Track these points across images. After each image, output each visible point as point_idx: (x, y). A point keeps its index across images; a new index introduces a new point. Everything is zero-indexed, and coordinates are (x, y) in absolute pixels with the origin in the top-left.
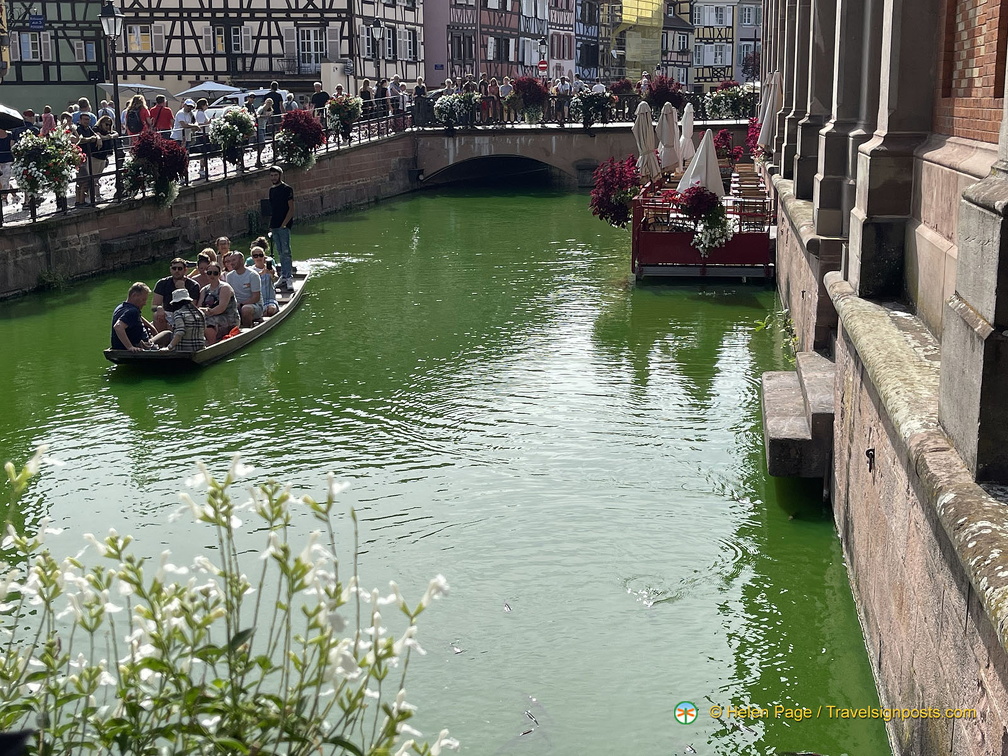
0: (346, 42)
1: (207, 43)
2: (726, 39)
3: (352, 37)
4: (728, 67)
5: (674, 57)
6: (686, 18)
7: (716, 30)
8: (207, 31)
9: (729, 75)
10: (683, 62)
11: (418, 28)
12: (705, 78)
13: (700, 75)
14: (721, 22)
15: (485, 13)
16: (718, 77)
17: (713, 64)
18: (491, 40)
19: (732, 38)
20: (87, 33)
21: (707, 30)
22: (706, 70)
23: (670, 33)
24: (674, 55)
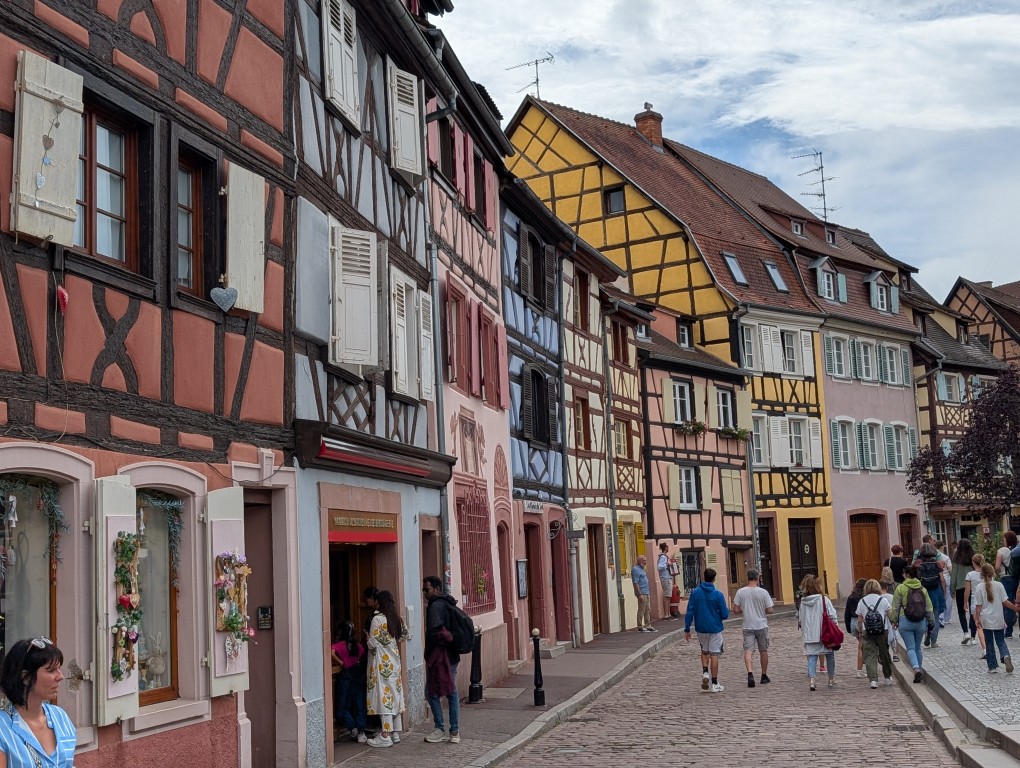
2: (807, 405)
4: (817, 470)
5: (709, 442)
6: (723, 352)
7: (786, 383)
9: (820, 491)
10: (729, 456)
12: (777, 498)
13: (766, 491)
14: (792, 366)
16: (801, 495)
17: (787, 464)
19: (817, 405)
21: (768, 381)
22: (777, 477)
23: (699, 384)
24: (711, 437)
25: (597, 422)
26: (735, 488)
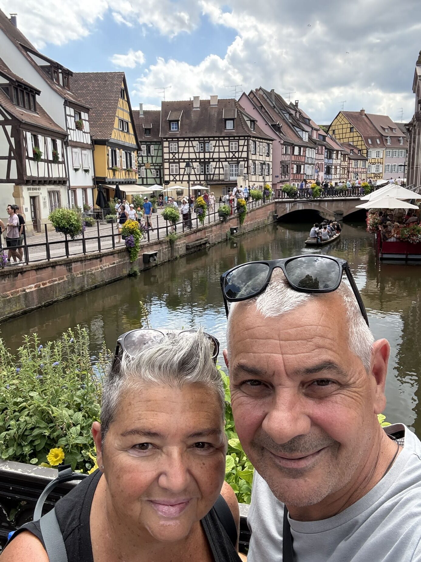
0: (246, 169)
1: (198, 170)
2: (380, 163)
3: (248, 167)
4: (381, 173)
6: (365, 155)
7: (377, 160)
8: (198, 166)
9: (381, 176)
10: (363, 172)
11: (270, 163)
14: (378, 156)
15: (293, 156)
16: (377, 177)
17: (375, 172)
18: (295, 166)
19: (383, 162)
20: (157, 167)
21: (373, 159)
22: (372, 174)
23: (359, 161)
24: (360, 169)
25: (338, 170)
26: (363, 176)
